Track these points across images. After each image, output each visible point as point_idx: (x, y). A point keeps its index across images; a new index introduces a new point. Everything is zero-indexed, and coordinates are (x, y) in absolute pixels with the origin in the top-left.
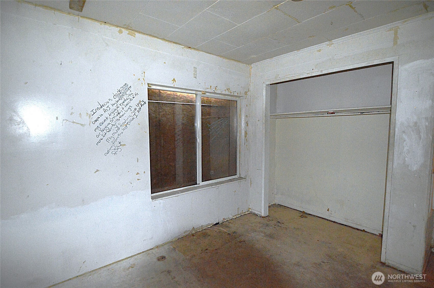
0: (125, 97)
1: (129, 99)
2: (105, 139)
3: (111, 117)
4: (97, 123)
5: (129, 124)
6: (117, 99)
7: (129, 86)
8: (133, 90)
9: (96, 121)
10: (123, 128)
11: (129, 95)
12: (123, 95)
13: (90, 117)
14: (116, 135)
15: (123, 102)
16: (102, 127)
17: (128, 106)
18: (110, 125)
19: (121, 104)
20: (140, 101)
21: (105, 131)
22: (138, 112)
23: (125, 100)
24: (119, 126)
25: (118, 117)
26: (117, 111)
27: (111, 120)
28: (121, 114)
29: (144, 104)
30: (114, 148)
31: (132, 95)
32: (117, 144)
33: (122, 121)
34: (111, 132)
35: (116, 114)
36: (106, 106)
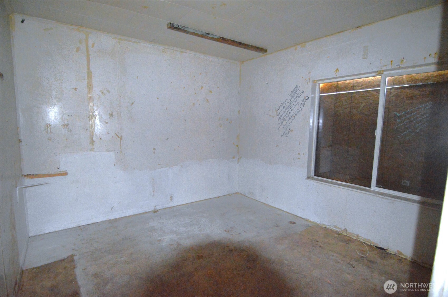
0: (295, 96)
1: (298, 97)
2: (282, 126)
3: (287, 111)
4: (279, 116)
5: (296, 115)
6: (291, 98)
7: (298, 87)
8: (301, 90)
9: (279, 114)
10: (293, 118)
11: (298, 93)
12: (294, 95)
13: (277, 112)
14: (288, 124)
15: (294, 100)
16: (282, 118)
17: (297, 102)
18: (286, 117)
19: (293, 102)
20: (305, 97)
21: (283, 121)
22: (303, 106)
23: (295, 98)
24: (290, 117)
25: (290, 111)
26: (290, 107)
27: (286, 113)
28: (292, 109)
29: (308, 99)
30: (286, 132)
31: (300, 93)
32: (288, 129)
33: (292, 113)
34: (286, 121)
35: (289, 109)
36: (285, 104)
